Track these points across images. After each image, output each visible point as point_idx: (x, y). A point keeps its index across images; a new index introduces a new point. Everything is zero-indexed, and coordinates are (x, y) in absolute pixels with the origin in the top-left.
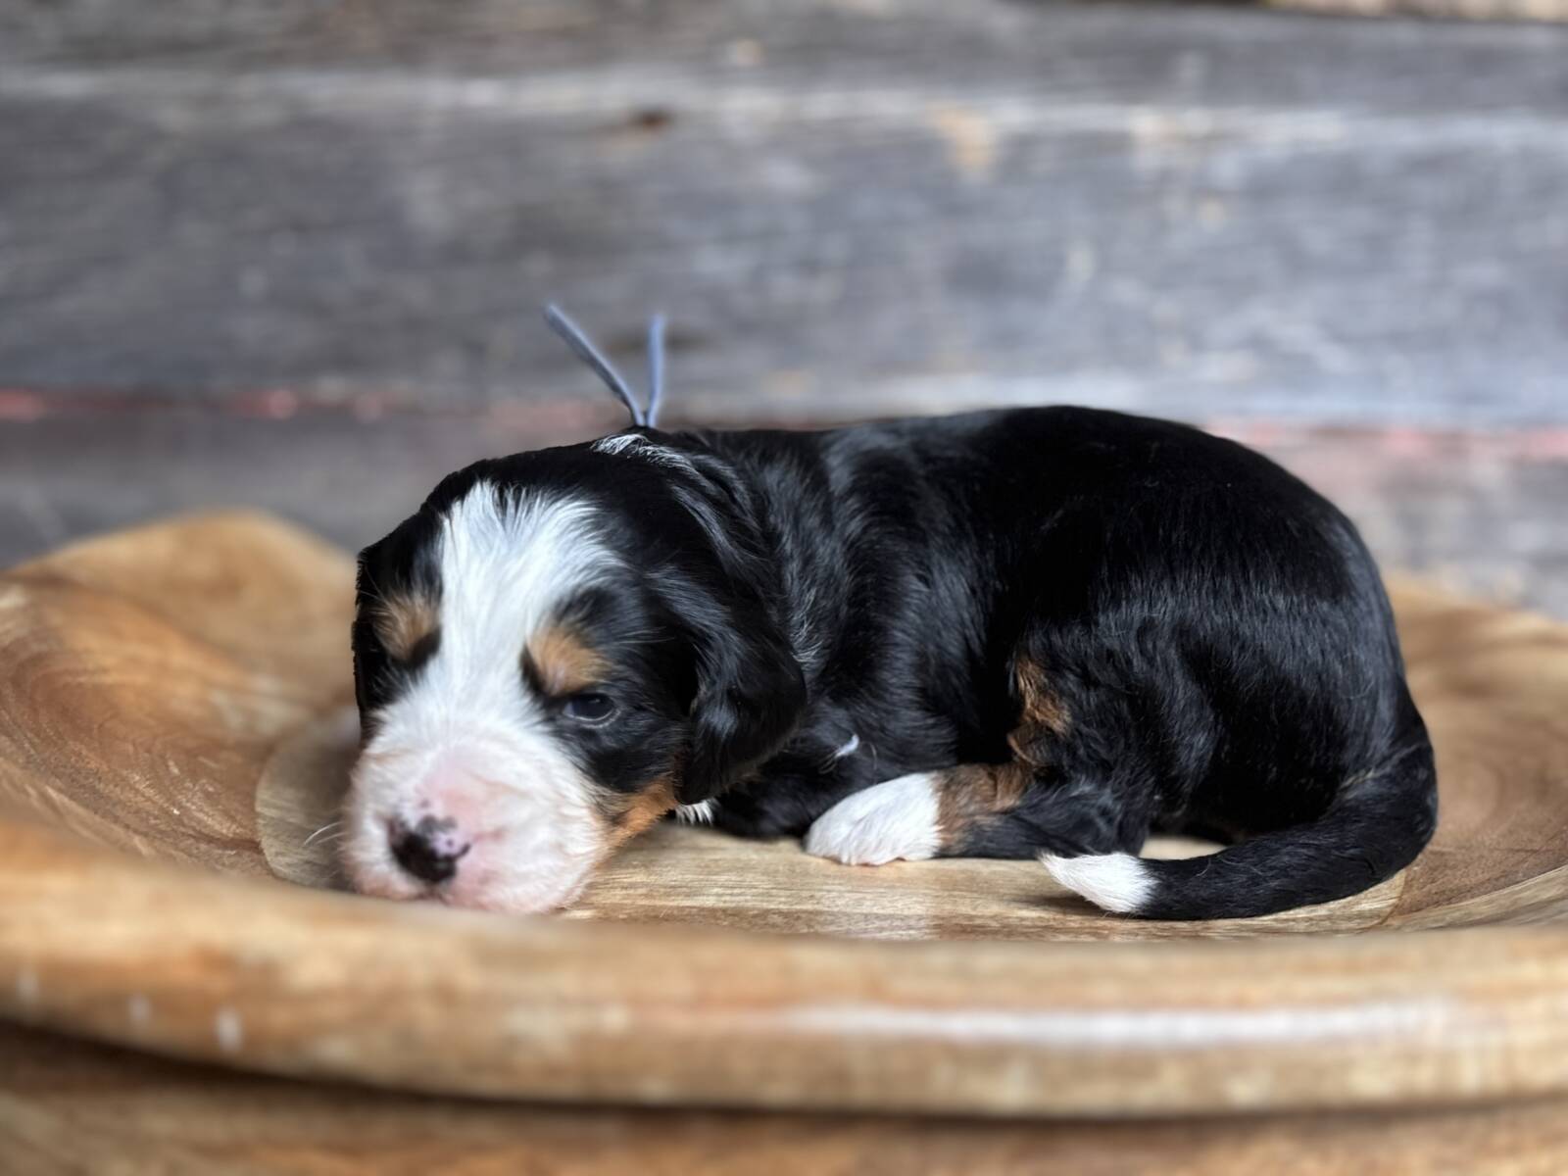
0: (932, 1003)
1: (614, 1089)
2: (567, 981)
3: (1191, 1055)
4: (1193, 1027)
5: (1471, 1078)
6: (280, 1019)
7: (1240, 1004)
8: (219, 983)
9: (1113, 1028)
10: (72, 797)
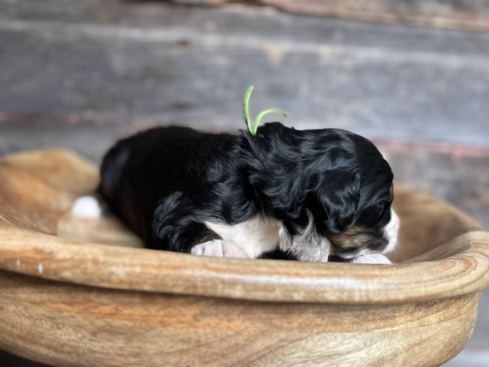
0: (218, 270)
1: (137, 287)
2: (126, 260)
3: (283, 286)
4: (285, 280)
5: (357, 298)
6: (54, 266)
7: (297, 275)
8: (38, 257)
9: (263, 279)
10: (6, 219)
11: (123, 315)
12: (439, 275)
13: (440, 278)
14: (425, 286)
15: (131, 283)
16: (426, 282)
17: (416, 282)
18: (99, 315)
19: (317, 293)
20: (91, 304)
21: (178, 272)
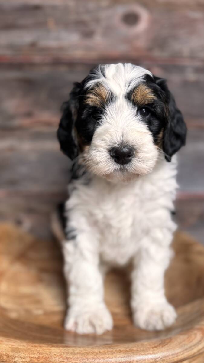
12: (186, 347)
13: (186, 350)
14: (177, 356)
16: (177, 354)
17: (172, 355)
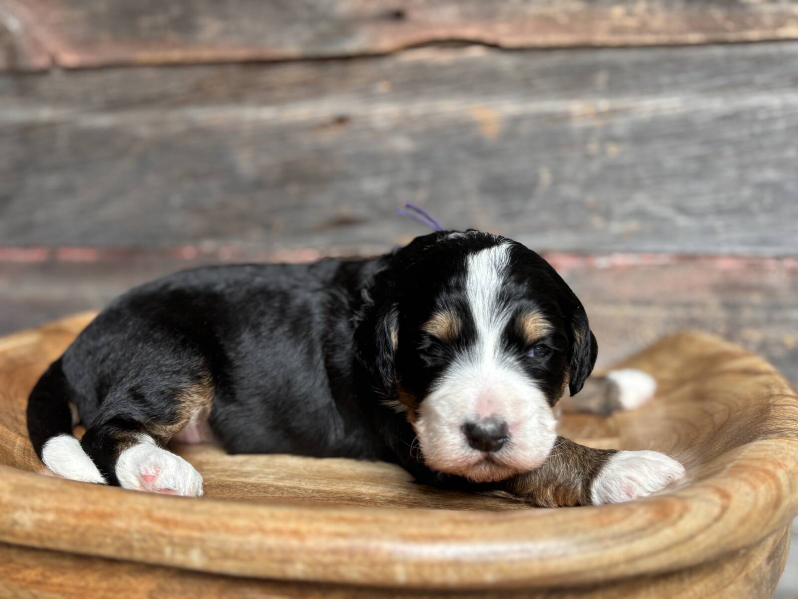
2: (38, 502)
3: (268, 552)
5: (401, 577)
7: (296, 533)
11: (53, 585)
15: (40, 538)
18: (23, 584)
19: (325, 566)
20: (12, 565)
21: (105, 524)
